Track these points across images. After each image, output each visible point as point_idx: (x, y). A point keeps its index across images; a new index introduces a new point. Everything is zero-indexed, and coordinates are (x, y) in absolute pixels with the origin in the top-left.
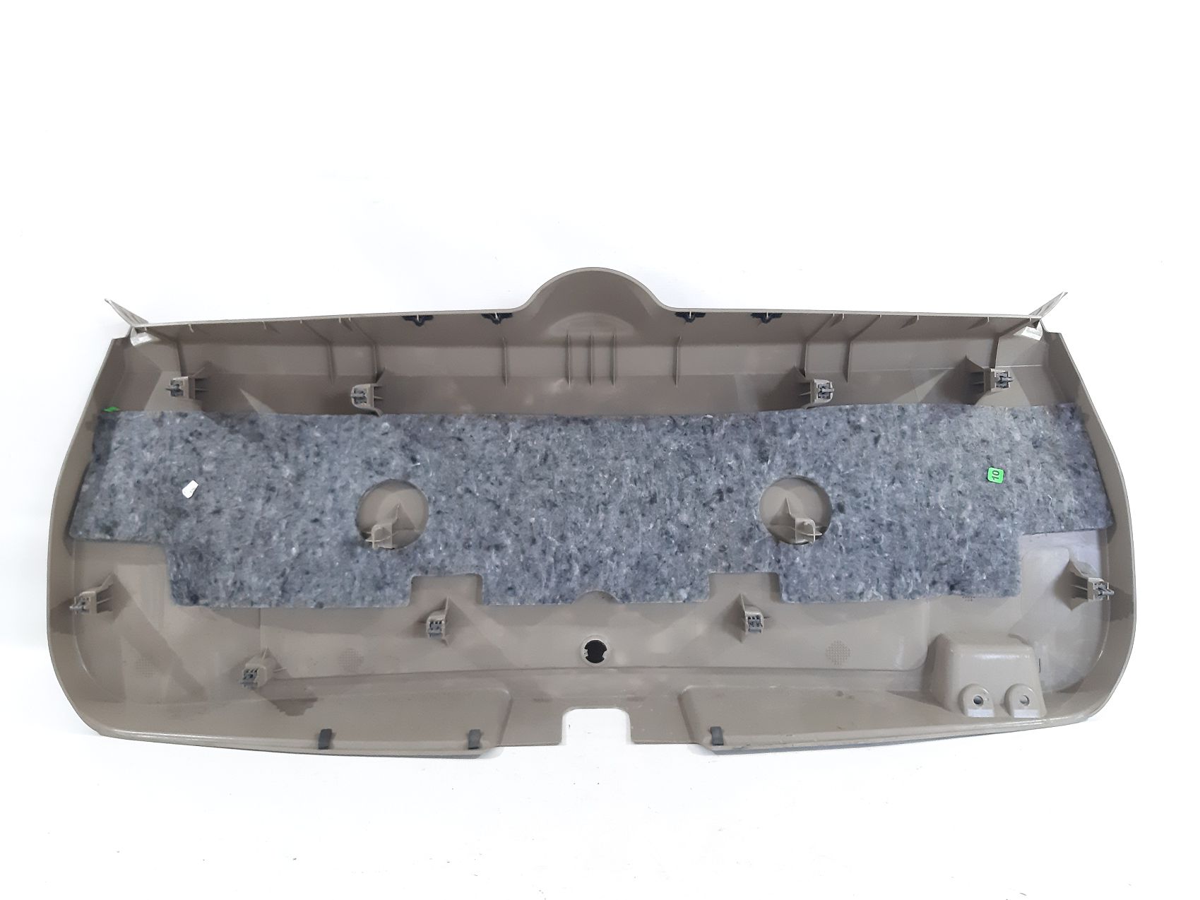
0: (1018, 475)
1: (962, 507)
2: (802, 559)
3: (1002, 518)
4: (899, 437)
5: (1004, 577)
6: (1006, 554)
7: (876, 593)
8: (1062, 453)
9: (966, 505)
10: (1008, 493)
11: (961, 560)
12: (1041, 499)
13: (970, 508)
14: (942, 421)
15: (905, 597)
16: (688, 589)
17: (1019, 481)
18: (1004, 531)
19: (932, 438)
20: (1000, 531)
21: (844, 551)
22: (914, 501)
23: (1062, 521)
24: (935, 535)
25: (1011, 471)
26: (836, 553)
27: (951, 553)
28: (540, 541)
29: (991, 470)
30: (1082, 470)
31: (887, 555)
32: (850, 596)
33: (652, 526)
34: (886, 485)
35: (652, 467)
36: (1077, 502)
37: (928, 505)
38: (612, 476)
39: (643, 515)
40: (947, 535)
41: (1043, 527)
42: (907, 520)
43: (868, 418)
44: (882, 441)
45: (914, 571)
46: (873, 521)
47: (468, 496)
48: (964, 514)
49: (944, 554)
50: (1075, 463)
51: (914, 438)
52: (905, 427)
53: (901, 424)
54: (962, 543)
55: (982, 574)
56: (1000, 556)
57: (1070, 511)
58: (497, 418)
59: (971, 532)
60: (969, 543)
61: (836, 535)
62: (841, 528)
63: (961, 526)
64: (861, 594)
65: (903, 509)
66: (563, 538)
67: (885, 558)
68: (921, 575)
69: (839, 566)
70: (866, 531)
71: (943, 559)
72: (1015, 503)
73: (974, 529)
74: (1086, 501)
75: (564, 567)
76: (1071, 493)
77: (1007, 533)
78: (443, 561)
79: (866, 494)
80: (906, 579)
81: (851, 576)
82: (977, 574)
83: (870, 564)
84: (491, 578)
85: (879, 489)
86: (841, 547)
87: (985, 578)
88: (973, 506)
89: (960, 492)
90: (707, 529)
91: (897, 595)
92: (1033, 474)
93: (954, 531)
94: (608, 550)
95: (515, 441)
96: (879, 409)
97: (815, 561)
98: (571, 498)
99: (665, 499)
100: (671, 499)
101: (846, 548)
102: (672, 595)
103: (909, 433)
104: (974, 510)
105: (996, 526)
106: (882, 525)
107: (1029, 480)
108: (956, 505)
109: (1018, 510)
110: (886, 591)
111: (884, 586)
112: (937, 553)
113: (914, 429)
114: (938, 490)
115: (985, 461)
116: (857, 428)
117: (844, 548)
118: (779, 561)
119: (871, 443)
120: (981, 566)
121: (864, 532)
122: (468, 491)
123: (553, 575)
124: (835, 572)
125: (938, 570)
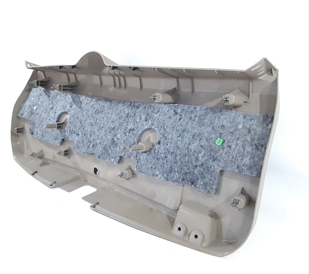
0: (230, 144)
1: (200, 152)
2: (143, 158)
3: (214, 161)
4: (189, 119)
5: (209, 185)
6: (212, 176)
7: (162, 176)
8: (256, 137)
9: (202, 152)
10: (221, 151)
11: (194, 174)
12: (234, 157)
13: (203, 153)
14: (209, 115)
15: (172, 181)
16: (114, 159)
17: (229, 147)
18: (214, 166)
19: (201, 122)
20: (212, 166)
21: (156, 158)
22: (183, 146)
23: (238, 168)
24: (186, 160)
25: (228, 141)
26: (153, 158)
27: (191, 169)
28: (86, 135)
29: (219, 139)
30: (260, 147)
31: (168, 164)
32: (153, 175)
33: (110, 136)
34: (176, 137)
35: (118, 118)
36: (249, 162)
37: (187, 148)
38: (108, 119)
39: (110, 133)
40: (191, 162)
41: (229, 169)
42: (178, 152)
43: (181, 110)
44: (182, 120)
45: (176, 172)
46: (167, 150)
47: (77, 119)
48: (200, 155)
49: (188, 169)
50: (258, 143)
51: (194, 121)
52: (193, 115)
53: (191, 114)
54: (196, 166)
55: (201, 182)
56: (209, 176)
57: (244, 165)
58: (91, 97)
59: (200, 163)
60: (198, 167)
61: (155, 152)
62: (157, 150)
63: (197, 159)
64: (157, 175)
65: (178, 148)
66: (91, 135)
67: (168, 165)
68: (178, 175)
69: (153, 163)
70: (164, 153)
71: (188, 171)
72: (223, 156)
73: (202, 162)
74: (254, 162)
75: (89, 144)
76: (249, 157)
77: (214, 168)
78: (68, 136)
79: (168, 139)
80: (173, 174)
81: (155, 168)
82: (200, 181)
83: (162, 165)
84: (76, 143)
85: (173, 138)
86: (155, 157)
87: (202, 183)
88: (205, 153)
89: (202, 146)
90: (122, 141)
91: (169, 180)
92: (237, 145)
93: (194, 161)
94: (98, 142)
95: (92, 105)
96: (186, 107)
97: (146, 159)
98: (97, 124)
99: (116, 129)
100: (118, 129)
101: (157, 158)
102: (109, 159)
103: (193, 118)
104: (204, 154)
105: (211, 163)
106: (170, 152)
107: (234, 146)
108: (198, 151)
109: (222, 159)
110: (165, 177)
111: (165, 175)
112: (185, 168)
113: (195, 117)
114: (193, 143)
115: (218, 135)
116: (176, 113)
117: (156, 157)
118: (137, 157)
119: (178, 120)
120: (202, 178)
121: (163, 153)
122: (77, 117)
123: (87, 146)
124: (151, 165)
125: (185, 175)
